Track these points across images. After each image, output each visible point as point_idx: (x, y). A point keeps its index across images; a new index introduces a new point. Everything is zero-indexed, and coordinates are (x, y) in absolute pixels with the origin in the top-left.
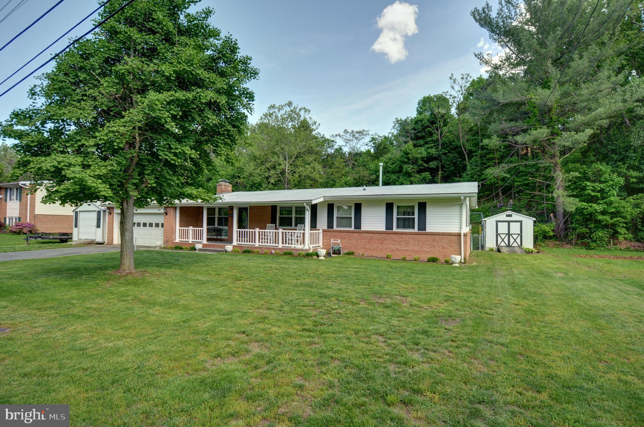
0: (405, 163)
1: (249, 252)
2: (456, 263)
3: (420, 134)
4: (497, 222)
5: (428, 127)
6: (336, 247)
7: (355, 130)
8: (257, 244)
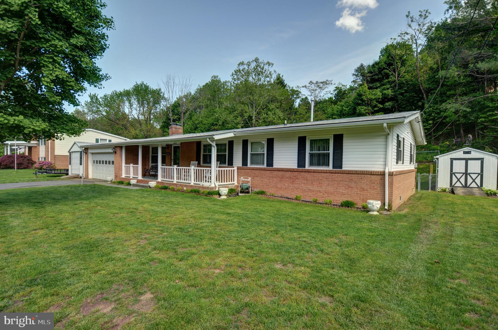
0: (359, 105)
1: (166, 188)
2: (373, 211)
3: (376, 77)
4: (452, 160)
5: (384, 69)
6: (245, 186)
7: (320, 81)
8: (175, 181)
